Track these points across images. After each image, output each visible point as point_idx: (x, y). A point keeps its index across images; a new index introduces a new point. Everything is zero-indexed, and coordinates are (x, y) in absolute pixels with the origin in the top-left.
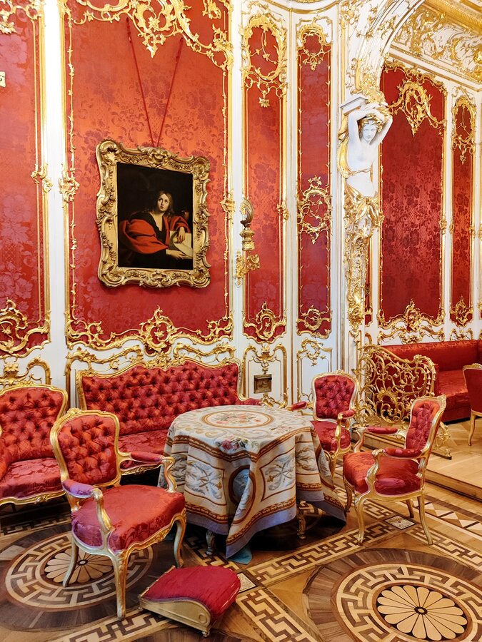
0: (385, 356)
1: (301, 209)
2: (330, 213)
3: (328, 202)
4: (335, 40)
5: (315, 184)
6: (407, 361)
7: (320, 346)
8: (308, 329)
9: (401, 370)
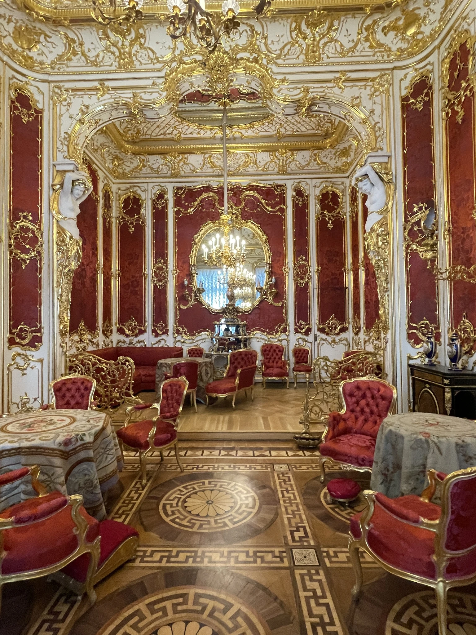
0: (93, 360)
1: (13, 237)
2: (42, 245)
3: (39, 237)
4: (46, 108)
5: (25, 217)
6: (112, 362)
7: (30, 358)
8: (18, 343)
9: (107, 369)
